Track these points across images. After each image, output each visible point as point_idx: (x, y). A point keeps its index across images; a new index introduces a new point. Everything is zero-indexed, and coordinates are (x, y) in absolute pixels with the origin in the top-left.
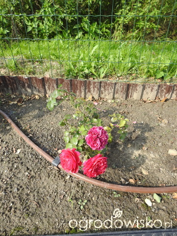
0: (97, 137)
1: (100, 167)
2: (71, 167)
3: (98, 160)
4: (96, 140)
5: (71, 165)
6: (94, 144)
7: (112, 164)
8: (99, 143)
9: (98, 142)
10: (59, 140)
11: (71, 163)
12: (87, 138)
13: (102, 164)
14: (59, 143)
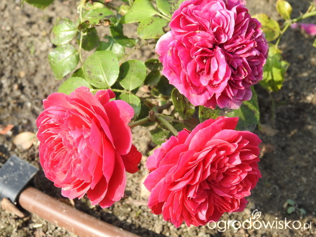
0: (216, 43)
1: (228, 175)
2: (92, 170)
3: (217, 139)
4: (207, 55)
5: (93, 158)
6: (196, 75)
7: (283, 199)
8: (223, 70)
9: (220, 67)
10: (21, 88)
11: (89, 150)
12: (164, 47)
13: (238, 161)
14: (21, 104)
